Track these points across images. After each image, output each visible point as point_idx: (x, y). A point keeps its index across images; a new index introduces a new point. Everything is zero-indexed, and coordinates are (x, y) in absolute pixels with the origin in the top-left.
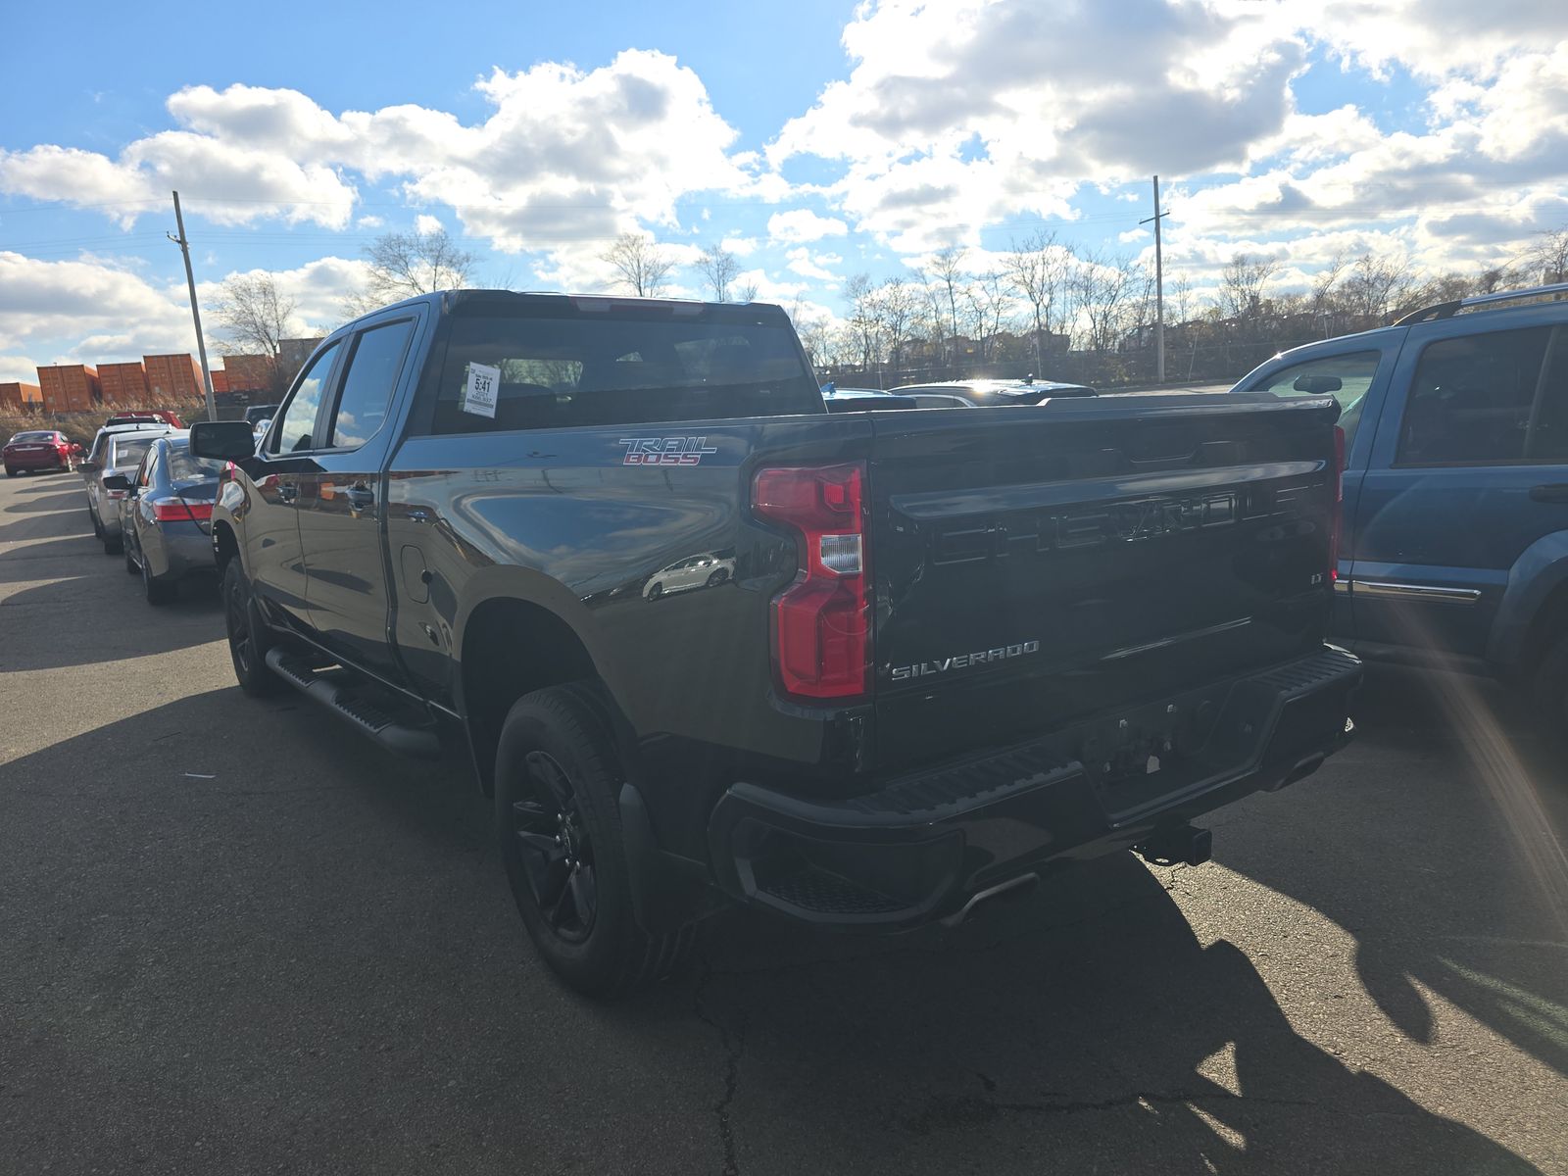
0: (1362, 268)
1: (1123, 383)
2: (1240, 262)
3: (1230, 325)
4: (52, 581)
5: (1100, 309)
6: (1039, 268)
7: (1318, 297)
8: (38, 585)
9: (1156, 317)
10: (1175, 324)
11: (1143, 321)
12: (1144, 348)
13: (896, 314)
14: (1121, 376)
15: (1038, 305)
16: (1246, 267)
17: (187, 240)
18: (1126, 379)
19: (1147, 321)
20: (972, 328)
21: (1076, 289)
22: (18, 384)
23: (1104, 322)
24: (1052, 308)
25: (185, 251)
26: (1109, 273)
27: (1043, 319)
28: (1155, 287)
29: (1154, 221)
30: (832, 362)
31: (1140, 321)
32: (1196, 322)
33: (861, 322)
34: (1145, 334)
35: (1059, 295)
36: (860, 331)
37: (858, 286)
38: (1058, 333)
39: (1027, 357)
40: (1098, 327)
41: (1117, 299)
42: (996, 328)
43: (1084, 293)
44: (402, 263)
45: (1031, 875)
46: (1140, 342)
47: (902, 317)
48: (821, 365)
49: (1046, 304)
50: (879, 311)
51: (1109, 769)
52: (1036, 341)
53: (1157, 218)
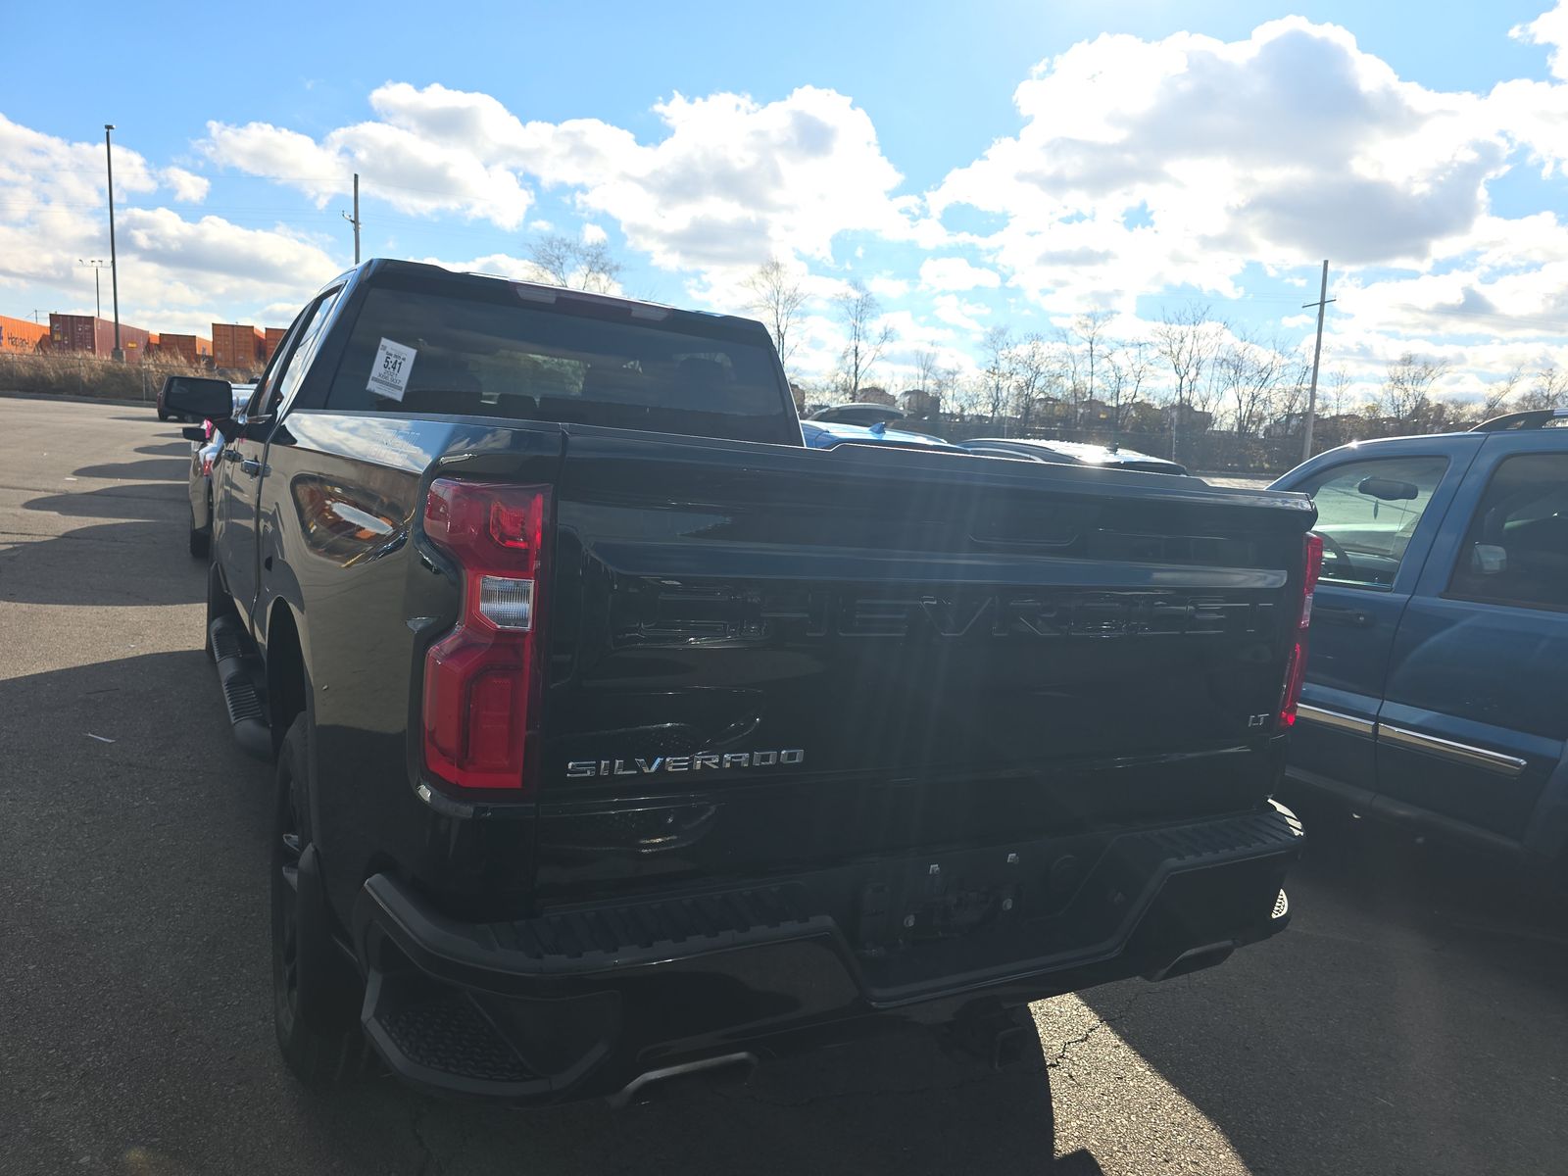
0: (1544, 382)
1: (1263, 470)
2: (1408, 361)
3: (1388, 424)
4: (123, 521)
5: (1250, 389)
6: (1188, 341)
7: (1490, 406)
8: (109, 523)
9: (1308, 406)
10: (1327, 416)
11: (1294, 409)
12: (1290, 436)
13: (1031, 369)
14: (1261, 462)
15: (1182, 378)
16: (1413, 366)
17: (360, 220)
18: (1267, 466)
19: (1297, 409)
20: (1108, 394)
21: (1225, 366)
22: (195, 337)
23: (1251, 405)
24: (1197, 382)
25: (356, 230)
26: (1264, 356)
27: (1185, 395)
28: (1310, 375)
29: (1319, 306)
30: (959, 410)
31: (1290, 407)
32: (1351, 416)
33: (994, 374)
34: (1294, 422)
35: (1206, 372)
36: (992, 384)
37: (997, 338)
38: (1201, 410)
39: (1163, 430)
40: (1244, 409)
41: (1268, 381)
42: (1135, 396)
43: (1232, 372)
44: (557, 263)
45: (742, 1055)
46: (1288, 428)
47: (1038, 373)
48: (947, 411)
49: (1191, 379)
50: (1014, 365)
51: (911, 924)
52: (1175, 414)
53: (1322, 304)
